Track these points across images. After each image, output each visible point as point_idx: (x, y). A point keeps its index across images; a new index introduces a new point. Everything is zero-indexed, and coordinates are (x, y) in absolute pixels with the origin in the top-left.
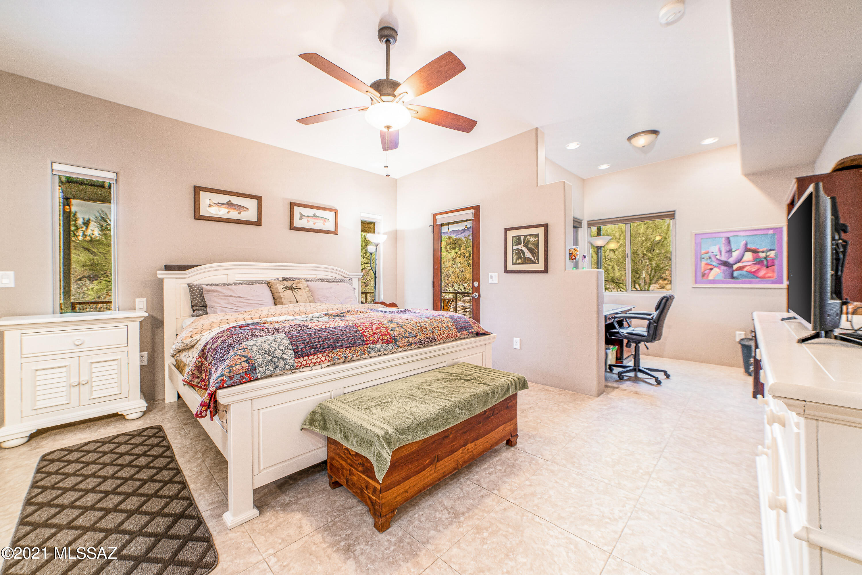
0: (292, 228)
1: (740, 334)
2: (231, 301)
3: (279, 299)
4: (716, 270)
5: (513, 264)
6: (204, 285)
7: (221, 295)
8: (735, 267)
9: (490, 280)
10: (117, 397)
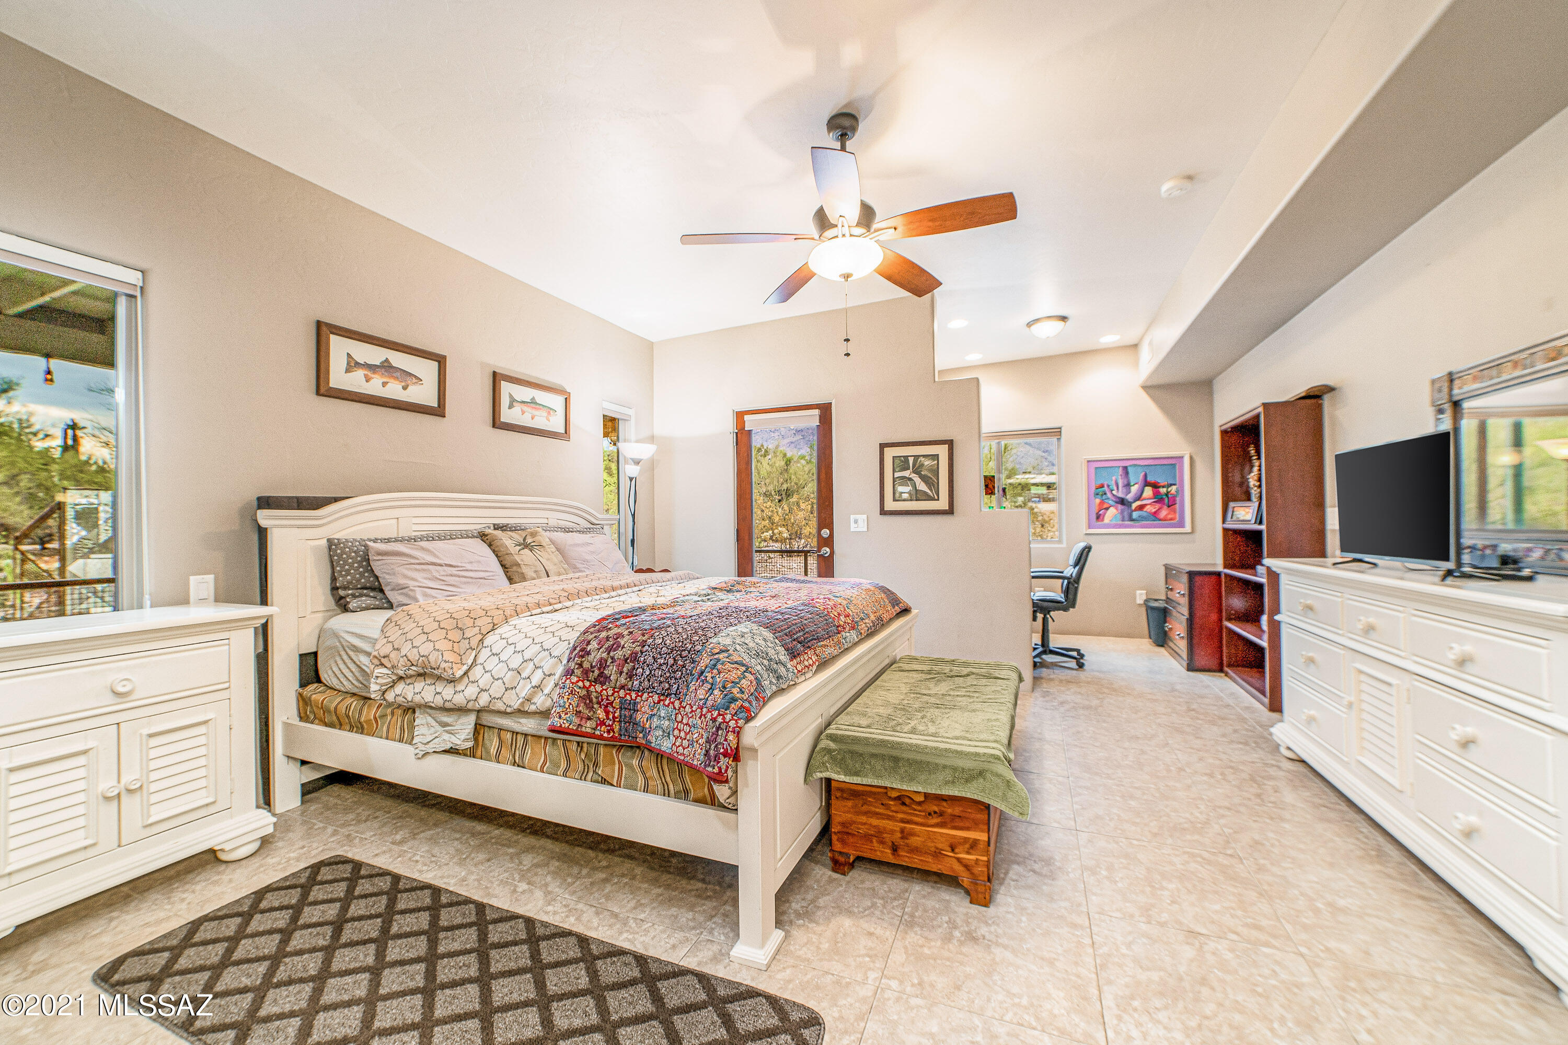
0: (496, 423)
1: (1141, 594)
2: (437, 575)
3: (515, 568)
4: (1112, 511)
5: (895, 500)
6: (370, 540)
7: (413, 561)
8: (1134, 506)
9: (853, 525)
10: (206, 812)
